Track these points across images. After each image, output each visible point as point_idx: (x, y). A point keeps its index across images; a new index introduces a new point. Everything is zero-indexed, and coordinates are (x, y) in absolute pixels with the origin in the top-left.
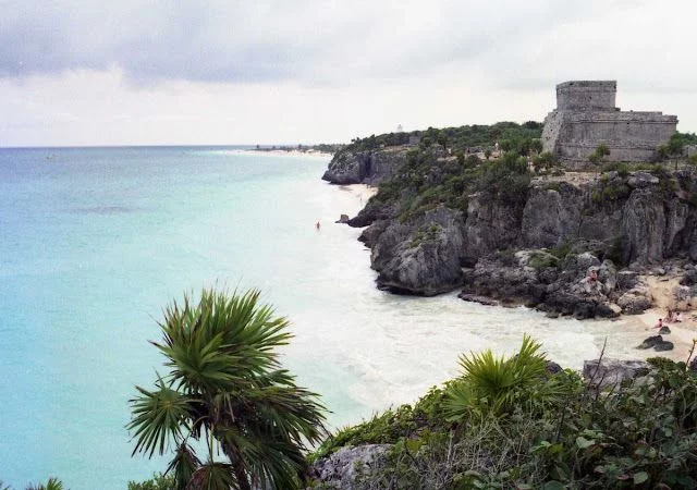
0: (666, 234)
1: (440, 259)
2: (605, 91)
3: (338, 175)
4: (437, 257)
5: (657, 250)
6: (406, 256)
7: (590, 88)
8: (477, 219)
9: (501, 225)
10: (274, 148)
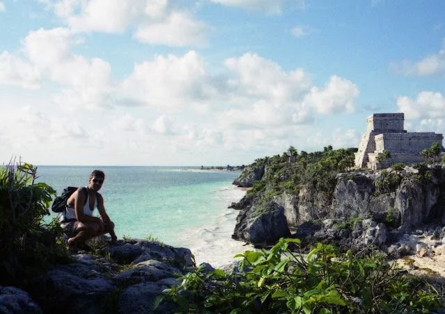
0: (424, 207)
1: (273, 225)
2: (396, 119)
3: (242, 181)
4: (270, 223)
5: (419, 218)
6: (250, 222)
7: (386, 118)
8: (305, 201)
9: (320, 204)
10: (213, 168)
